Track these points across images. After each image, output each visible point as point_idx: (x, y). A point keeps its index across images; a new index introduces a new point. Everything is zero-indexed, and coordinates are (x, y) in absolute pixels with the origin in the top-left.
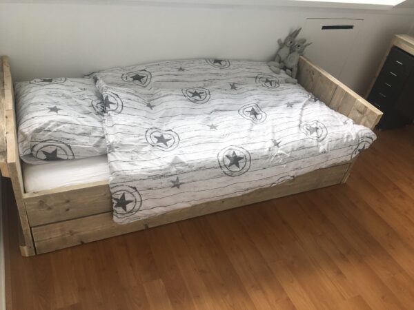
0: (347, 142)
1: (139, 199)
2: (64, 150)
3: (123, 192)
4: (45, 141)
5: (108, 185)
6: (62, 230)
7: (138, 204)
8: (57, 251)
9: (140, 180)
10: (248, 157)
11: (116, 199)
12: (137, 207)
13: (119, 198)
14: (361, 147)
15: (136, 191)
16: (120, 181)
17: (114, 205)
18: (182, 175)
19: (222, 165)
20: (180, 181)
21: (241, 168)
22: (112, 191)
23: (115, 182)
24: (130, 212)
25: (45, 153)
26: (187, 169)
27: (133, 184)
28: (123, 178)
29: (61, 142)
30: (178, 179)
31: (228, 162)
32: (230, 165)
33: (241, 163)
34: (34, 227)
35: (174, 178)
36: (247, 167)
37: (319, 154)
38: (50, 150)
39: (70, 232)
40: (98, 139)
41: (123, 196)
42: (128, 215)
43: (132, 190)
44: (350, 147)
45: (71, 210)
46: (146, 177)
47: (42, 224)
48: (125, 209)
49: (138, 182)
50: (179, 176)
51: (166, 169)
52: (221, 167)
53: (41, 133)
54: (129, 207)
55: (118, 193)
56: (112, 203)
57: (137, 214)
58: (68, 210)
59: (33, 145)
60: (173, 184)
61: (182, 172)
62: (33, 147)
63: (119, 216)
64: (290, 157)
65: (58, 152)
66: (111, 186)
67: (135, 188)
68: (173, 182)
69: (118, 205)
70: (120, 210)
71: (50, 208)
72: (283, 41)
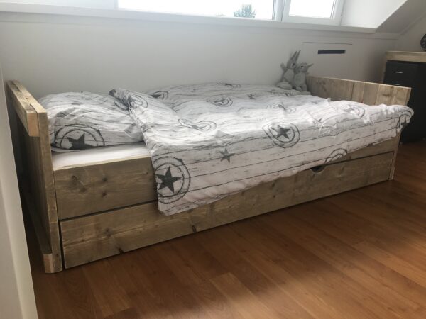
0: (387, 114)
1: (186, 175)
2: (93, 136)
3: (168, 166)
4: (71, 125)
5: (150, 158)
6: (97, 228)
7: (187, 182)
8: (90, 263)
9: (186, 150)
10: (294, 128)
11: (161, 177)
12: (185, 187)
13: (164, 174)
14: (402, 121)
15: (183, 164)
16: (164, 152)
17: (159, 186)
18: (230, 146)
19: (270, 135)
20: (230, 153)
21: (290, 139)
22: (155, 166)
23: (158, 153)
24: (179, 192)
25: (70, 140)
26: (234, 140)
27: (178, 156)
28: (167, 149)
29: (88, 127)
30: (226, 150)
31: (276, 133)
32: (279, 136)
33: (290, 134)
34: (63, 220)
35: (223, 150)
36: (296, 138)
37: (365, 125)
38: (76, 136)
39: (107, 230)
40: (128, 126)
41: (169, 171)
42: (176, 197)
43: (178, 163)
44: (393, 120)
45: (108, 195)
46: (192, 148)
47: (73, 215)
48: (172, 189)
49: (184, 153)
50: (227, 148)
51: (211, 140)
52: (270, 137)
53: (66, 117)
54: (177, 185)
55: (163, 167)
56: (156, 184)
57: (187, 197)
58: (104, 194)
59: (57, 130)
60: (222, 155)
61: (230, 144)
62: (58, 132)
63: (166, 200)
64: (338, 128)
65: (86, 138)
66: (153, 159)
67: (181, 161)
68: (221, 152)
69: (163, 186)
70: (166, 191)
71: (84, 190)
72: (285, 65)
